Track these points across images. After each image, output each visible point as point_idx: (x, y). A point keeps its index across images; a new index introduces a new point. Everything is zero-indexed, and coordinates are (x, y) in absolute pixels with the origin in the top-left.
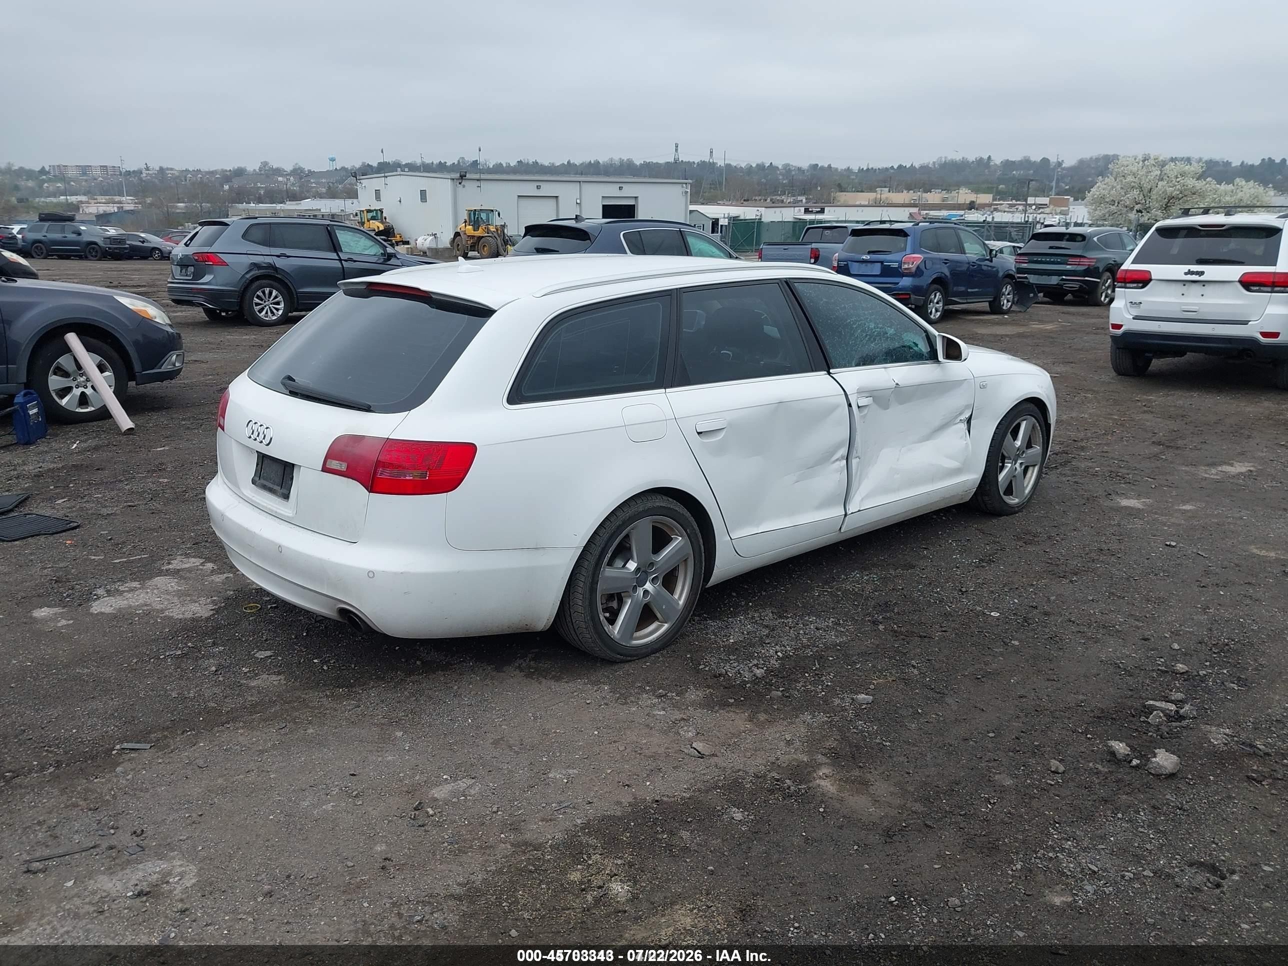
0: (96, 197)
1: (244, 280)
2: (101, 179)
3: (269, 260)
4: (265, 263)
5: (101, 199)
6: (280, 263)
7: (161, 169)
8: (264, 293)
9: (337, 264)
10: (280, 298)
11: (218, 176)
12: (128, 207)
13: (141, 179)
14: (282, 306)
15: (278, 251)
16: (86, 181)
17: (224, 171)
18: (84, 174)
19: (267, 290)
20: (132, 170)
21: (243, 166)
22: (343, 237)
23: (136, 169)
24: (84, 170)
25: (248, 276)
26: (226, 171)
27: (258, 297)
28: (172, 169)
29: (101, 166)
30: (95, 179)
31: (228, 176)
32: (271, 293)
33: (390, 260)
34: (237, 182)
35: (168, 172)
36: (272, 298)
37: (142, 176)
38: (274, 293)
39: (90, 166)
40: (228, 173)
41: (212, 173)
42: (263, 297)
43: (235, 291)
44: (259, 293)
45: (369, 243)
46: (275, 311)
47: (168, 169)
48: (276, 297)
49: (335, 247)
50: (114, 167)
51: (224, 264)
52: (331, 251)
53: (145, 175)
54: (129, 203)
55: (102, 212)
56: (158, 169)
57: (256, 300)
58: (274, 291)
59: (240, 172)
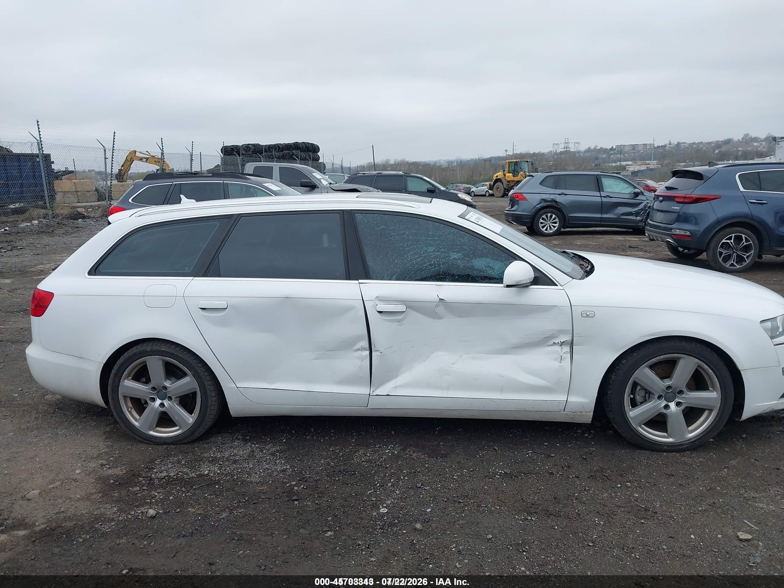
0: (637, 162)
1: (536, 208)
2: (642, 151)
3: (552, 197)
4: (550, 199)
5: (639, 162)
6: (559, 199)
7: (678, 143)
8: (547, 216)
9: (599, 199)
10: (557, 220)
11: (713, 145)
12: (652, 167)
13: (665, 150)
14: (557, 225)
15: (560, 191)
16: (634, 153)
17: (717, 142)
18: (634, 149)
19: (549, 215)
20: (661, 145)
21: (731, 137)
22: (606, 182)
23: (663, 145)
24: (634, 147)
25: (538, 206)
26: (719, 141)
27: (543, 219)
28: (685, 143)
29: (644, 144)
30: (639, 152)
31: (718, 145)
32: (551, 216)
33: (637, 196)
34: (724, 149)
35: (682, 145)
36: (552, 220)
37: (666, 148)
38: (554, 216)
39: (638, 145)
40: (720, 143)
41: (710, 143)
42: (546, 219)
43: (529, 215)
44: (544, 216)
45: (625, 185)
46: (552, 227)
47: (682, 143)
48: (555, 219)
49: (599, 187)
50: (651, 144)
51: (524, 199)
52: (596, 191)
53: (667, 147)
54: (653, 164)
55: (636, 170)
56: (676, 143)
57: (541, 221)
58: (554, 215)
59: (728, 142)
